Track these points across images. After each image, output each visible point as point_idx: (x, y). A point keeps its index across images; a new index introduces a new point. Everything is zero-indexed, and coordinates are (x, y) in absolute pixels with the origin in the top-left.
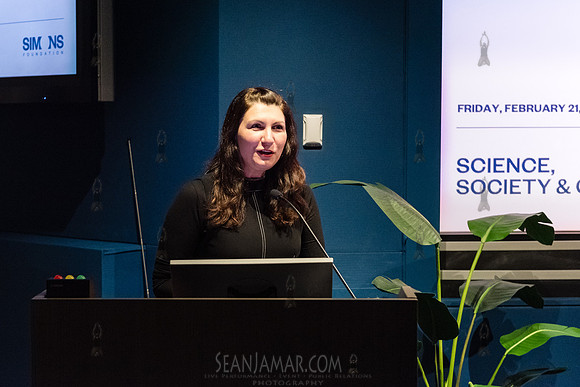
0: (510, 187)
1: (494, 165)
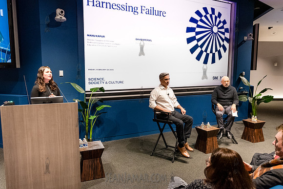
0: (98, 83)
1: (95, 79)
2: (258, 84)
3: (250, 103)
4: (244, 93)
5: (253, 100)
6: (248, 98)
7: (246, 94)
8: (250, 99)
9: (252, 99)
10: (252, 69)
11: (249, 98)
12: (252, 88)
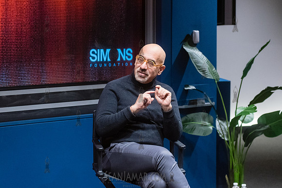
2: (245, 72)
3: (220, 142)
4: (199, 105)
5: (230, 129)
6: (214, 124)
7: (207, 109)
8: (222, 127)
9: (226, 126)
10: (221, 21)
11: (217, 122)
12: (225, 86)
